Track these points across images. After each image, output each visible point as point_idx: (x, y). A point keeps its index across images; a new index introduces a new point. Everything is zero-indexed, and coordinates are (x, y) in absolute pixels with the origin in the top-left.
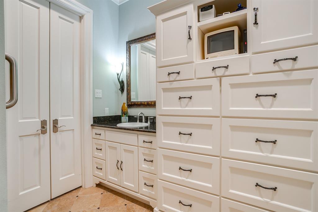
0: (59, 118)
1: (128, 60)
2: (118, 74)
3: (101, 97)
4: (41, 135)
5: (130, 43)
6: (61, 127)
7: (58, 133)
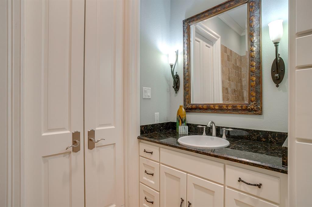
0: (97, 129)
1: (186, 46)
2: (172, 66)
3: (150, 97)
4: (73, 154)
5: (188, 22)
6: (98, 141)
7: (95, 149)
